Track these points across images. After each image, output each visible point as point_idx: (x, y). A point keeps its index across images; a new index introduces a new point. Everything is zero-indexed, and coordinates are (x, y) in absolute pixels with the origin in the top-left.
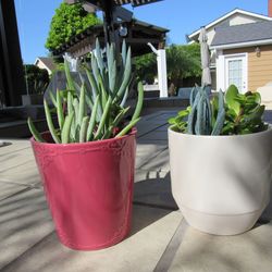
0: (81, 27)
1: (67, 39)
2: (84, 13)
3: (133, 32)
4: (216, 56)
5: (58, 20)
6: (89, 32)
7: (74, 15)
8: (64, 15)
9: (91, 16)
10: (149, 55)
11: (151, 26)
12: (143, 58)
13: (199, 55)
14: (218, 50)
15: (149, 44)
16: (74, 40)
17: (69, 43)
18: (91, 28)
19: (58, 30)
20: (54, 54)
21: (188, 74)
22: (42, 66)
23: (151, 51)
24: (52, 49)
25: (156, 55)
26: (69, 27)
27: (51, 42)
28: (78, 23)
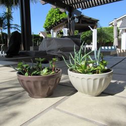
0: (59, 19)
1: (53, 24)
2: (61, 13)
3: (82, 21)
4: (122, 33)
5: (50, 15)
6: (62, 21)
8: (52, 13)
9: (64, 14)
12: (86, 33)
13: (113, 32)
14: (123, 30)
15: (89, 26)
16: (55, 24)
17: (53, 26)
18: (63, 19)
19: (49, 20)
20: (47, 30)
21: (108, 41)
22: (41, 35)
23: (90, 30)
24: (46, 28)
25: (92, 32)
26: (54, 19)
27: (46, 25)
28: (58, 17)
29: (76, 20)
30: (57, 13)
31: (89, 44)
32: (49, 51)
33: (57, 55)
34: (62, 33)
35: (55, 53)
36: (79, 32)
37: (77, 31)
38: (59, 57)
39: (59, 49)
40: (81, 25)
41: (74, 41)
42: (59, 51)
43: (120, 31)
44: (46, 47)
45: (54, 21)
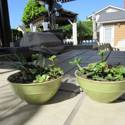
0: (38, 12)
1: (31, 17)
2: (39, 6)
3: (62, 14)
4: (100, 27)
5: (27, 8)
6: (41, 14)
8: (30, 6)
9: (43, 7)
10: (69, 25)
11: (70, 12)
12: (66, 27)
13: (92, 26)
15: (69, 20)
16: (34, 18)
17: (32, 19)
18: (42, 12)
19: (28, 13)
20: (25, 24)
23: (70, 23)
24: (24, 22)
25: (72, 25)
26: (32, 12)
27: (24, 19)
28: (36, 10)
29: (57, 14)
30: (35, 6)
31: (70, 38)
32: (32, 47)
33: (40, 50)
34: (42, 27)
35: (38, 49)
36: (59, 26)
37: (57, 25)
38: (42, 53)
39: (42, 44)
40: (61, 18)
41: (56, 35)
42: (43, 47)
43: (98, 25)
44: (28, 42)
45: (32, 15)
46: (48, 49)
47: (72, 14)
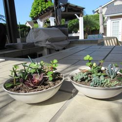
0: (45, 7)
1: (39, 13)
3: (68, 9)
4: (107, 20)
5: (35, 4)
6: (48, 10)
7: (42, 1)
8: (37, 2)
9: (50, 2)
10: (76, 20)
11: (77, 6)
12: (73, 21)
14: (108, 17)
16: (41, 14)
17: (39, 15)
18: (49, 8)
19: (35, 9)
20: (33, 20)
21: (94, 28)
22: (28, 25)
23: (77, 18)
24: (32, 17)
25: (78, 20)
26: (40, 7)
27: (32, 14)
28: (44, 6)
29: (63, 9)
31: (76, 32)
32: (37, 42)
33: (45, 46)
34: (49, 22)
35: (43, 45)
36: (66, 21)
37: (64, 20)
38: (47, 48)
39: (47, 40)
40: (67, 13)
41: (61, 30)
42: (47, 42)
43: (105, 18)
44: (34, 38)
45: (40, 10)
46: (53, 44)
47: (78, 8)
